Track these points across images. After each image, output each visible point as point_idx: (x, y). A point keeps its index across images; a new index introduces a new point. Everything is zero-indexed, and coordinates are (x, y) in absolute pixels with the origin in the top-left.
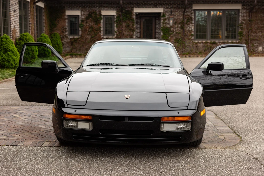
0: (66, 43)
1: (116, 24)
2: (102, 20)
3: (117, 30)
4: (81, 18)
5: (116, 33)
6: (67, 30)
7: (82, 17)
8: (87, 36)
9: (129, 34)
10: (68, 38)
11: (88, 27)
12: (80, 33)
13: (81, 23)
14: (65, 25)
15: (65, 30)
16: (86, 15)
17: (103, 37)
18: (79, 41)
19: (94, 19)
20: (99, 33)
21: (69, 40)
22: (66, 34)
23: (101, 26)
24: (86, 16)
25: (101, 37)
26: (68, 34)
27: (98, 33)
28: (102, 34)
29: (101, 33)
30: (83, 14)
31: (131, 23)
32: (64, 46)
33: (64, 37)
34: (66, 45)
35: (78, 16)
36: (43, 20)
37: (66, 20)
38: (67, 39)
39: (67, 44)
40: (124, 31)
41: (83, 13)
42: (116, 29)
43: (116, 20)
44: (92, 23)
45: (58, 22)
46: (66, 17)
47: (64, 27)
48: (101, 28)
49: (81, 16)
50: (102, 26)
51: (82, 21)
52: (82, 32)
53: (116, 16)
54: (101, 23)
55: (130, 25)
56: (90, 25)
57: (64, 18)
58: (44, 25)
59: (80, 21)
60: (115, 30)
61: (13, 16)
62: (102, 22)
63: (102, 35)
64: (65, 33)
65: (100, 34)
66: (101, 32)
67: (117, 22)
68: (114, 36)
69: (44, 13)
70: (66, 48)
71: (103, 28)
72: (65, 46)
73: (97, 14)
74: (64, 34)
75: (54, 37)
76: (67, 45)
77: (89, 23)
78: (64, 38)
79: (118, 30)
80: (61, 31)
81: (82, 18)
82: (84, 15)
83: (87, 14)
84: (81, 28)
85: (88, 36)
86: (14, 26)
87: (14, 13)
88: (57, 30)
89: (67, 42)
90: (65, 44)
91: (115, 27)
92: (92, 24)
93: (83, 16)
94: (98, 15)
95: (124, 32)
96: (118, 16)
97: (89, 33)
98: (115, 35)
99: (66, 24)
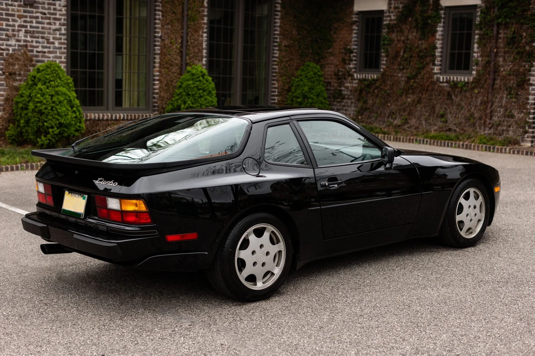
0: (349, 93)
1: (478, 34)
2: (440, 22)
3: (479, 54)
4: (388, 19)
5: (477, 64)
6: (354, 56)
7: (392, 15)
8: (398, 73)
9: (516, 67)
10: (355, 80)
11: (401, 45)
12: (384, 64)
13: (388, 33)
14: (351, 42)
15: (350, 56)
16: (400, 10)
17: (440, 78)
18: (377, 88)
19: (416, 20)
20: (431, 66)
21: (356, 85)
22: (351, 66)
23: (436, 41)
24: (400, 12)
25: (435, 76)
26: (355, 68)
27: (428, 64)
28: (436, 69)
29: (434, 65)
30: (392, 6)
31: (525, 31)
32: (345, 101)
33: (347, 77)
34: (348, 98)
35: (382, 12)
36: (275, 26)
37: (355, 27)
38: (352, 83)
39: (351, 97)
40: (501, 59)
41: (395, 4)
42: (477, 53)
43: (481, 22)
44: (415, 34)
45: (335, 33)
46: (355, 18)
47: (349, 47)
48: (435, 48)
49: (387, 14)
50: (439, 44)
51: (391, 27)
52: (386, 61)
53: (480, 7)
54: (436, 31)
55: (522, 36)
56: (408, 39)
57: (350, 21)
58: (275, 42)
59: (384, 27)
60: (475, 55)
61: (20, 17)
62: (440, 29)
63: (438, 71)
64: (350, 64)
65: (433, 67)
66: (434, 61)
67: (481, 29)
68: (471, 74)
69: (279, 9)
70: (348, 106)
71: (442, 48)
72: (347, 103)
73: (430, 4)
74: (347, 67)
75: (301, 75)
76: (351, 99)
77: (406, 34)
78: (345, 79)
79: (481, 56)
80: (340, 59)
81: (391, 20)
82: (396, 10)
83: (403, 7)
84: (384, 49)
85: (400, 75)
86: (22, 43)
87: (29, 9)
88: (332, 54)
89: (351, 91)
90: (346, 97)
91: (476, 46)
92: (413, 35)
93: (392, 12)
94: (431, 7)
95: (501, 63)
96: (486, 7)
97: (403, 65)
98: (474, 72)
99: (354, 38)
